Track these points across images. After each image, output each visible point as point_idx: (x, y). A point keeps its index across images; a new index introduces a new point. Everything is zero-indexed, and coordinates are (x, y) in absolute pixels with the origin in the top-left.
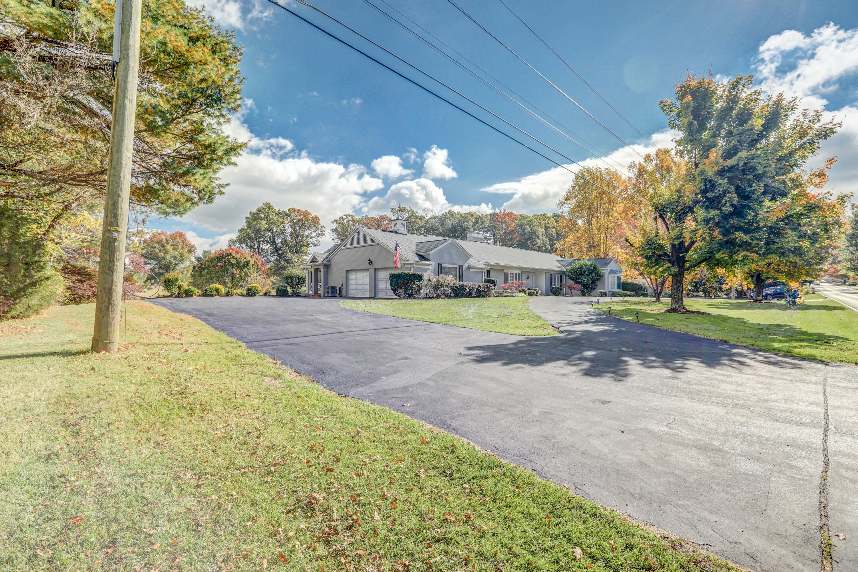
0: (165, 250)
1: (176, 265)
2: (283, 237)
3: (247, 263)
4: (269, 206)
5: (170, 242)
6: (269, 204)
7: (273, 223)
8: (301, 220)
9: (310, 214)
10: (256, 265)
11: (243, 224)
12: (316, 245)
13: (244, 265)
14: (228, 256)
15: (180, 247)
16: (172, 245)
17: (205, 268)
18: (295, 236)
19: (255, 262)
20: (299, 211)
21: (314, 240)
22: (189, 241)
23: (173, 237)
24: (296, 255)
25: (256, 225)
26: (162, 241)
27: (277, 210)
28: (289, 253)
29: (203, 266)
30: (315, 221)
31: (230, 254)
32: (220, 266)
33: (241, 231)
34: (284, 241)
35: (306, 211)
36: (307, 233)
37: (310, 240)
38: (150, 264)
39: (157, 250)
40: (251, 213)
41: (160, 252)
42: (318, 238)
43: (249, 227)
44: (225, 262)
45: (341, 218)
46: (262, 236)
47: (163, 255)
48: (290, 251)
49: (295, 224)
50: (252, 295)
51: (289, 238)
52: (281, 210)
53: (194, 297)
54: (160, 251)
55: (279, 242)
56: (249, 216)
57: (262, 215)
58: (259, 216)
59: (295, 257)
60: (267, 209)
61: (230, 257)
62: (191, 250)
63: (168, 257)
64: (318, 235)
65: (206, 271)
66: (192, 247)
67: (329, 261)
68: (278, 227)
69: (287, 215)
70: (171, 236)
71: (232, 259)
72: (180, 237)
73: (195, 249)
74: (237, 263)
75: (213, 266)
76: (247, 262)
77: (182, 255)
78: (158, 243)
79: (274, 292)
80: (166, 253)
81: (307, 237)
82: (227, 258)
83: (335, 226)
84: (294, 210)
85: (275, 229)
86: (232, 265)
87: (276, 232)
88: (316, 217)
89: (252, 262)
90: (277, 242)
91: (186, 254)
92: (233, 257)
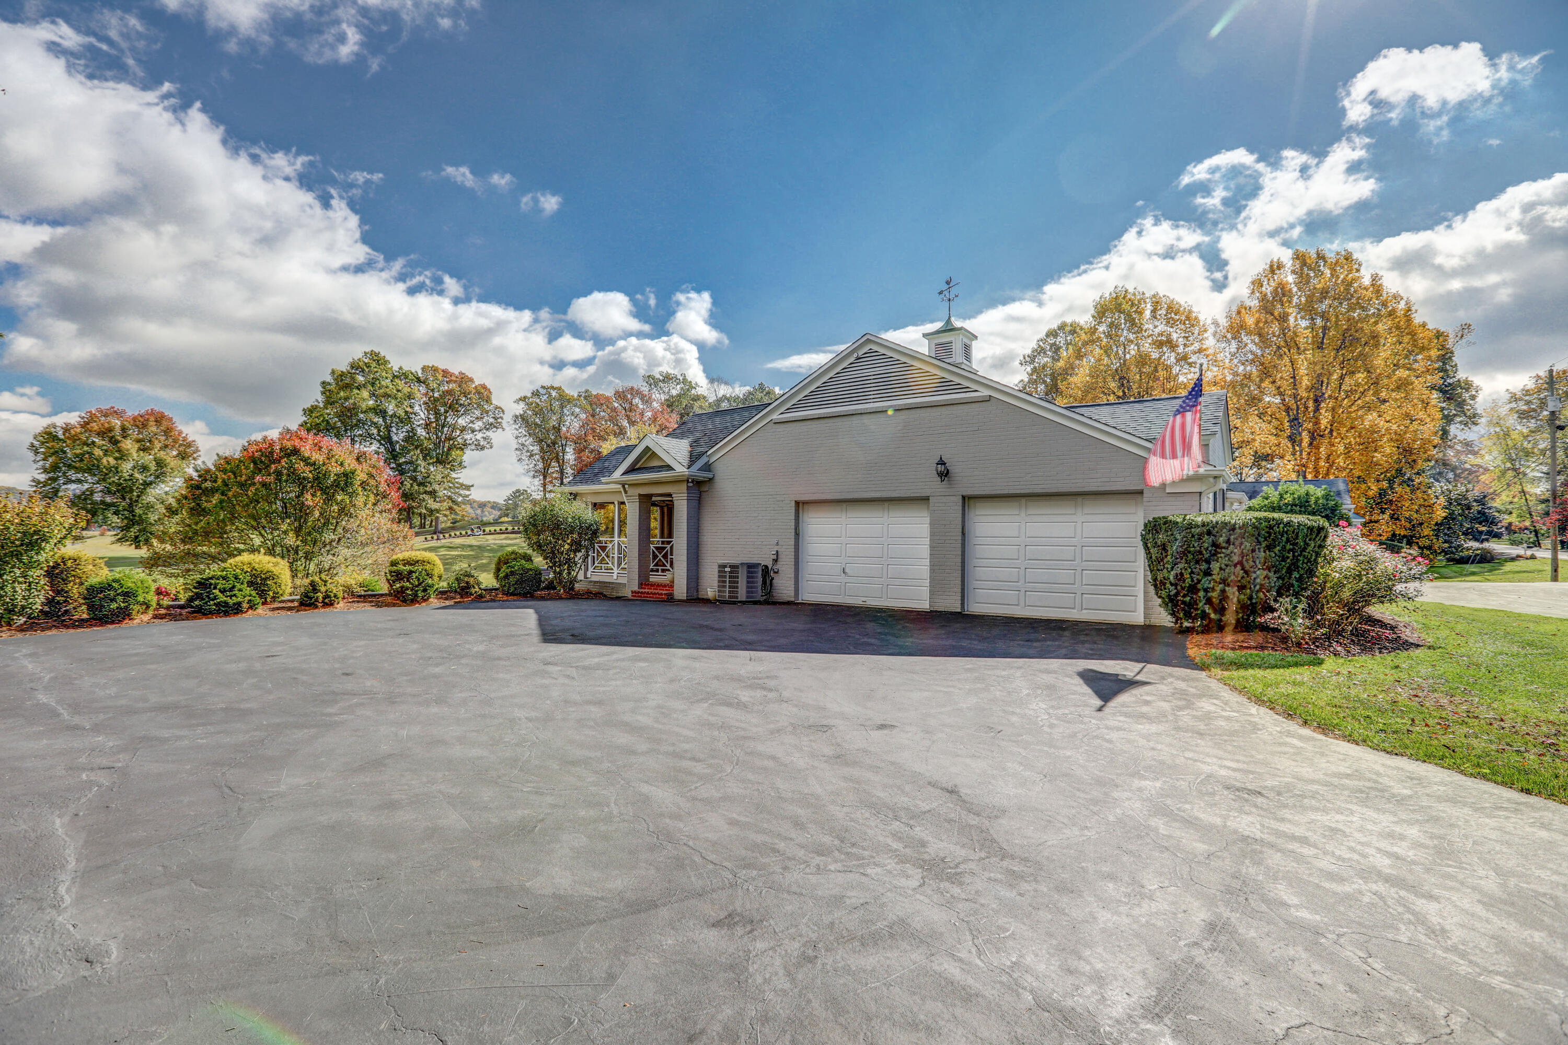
0: (119, 451)
1: (147, 484)
2: (408, 427)
3: (348, 477)
4: (378, 360)
5: (134, 433)
6: (377, 354)
7: (387, 396)
8: (450, 392)
9: (471, 380)
10: (372, 482)
11: (316, 397)
12: (483, 448)
13: (336, 484)
14: (288, 455)
15: (158, 445)
16: (138, 441)
17: (213, 491)
18: (437, 424)
19: (371, 476)
20: (445, 373)
21: (479, 436)
22: (180, 433)
23: (141, 422)
24: (440, 467)
25: (346, 399)
26: (110, 430)
27: (396, 368)
28: (423, 464)
29: (208, 484)
30: (484, 394)
31: (295, 452)
32: (264, 485)
33: (309, 411)
34: (411, 438)
35: (461, 373)
36: (462, 422)
37: (468, 436)
38: (79, 481)
39: (98, 452)
40: (333, 372)
41: (105, 455)
42: (488, 433)
43: (329, 402)
44: (279, 474)
45: (536, 394)
46: (360, 424)
47: (112, 461)
48: (425, 459)
49: (436, 400)
50: (414, 601)
51: (421, 432)
52: (406, 368)
53: (141, 618)
54: (106, 452)
55: (398, 436)
56: (329, 379)
57: (360, 378)
58: (353, 379)
59: (436, 472)
60: (374, 364)
61: (293, 459)
62: (186, 452)
63: (126, 467)
64: (489, 427)
65: (215, 500)
66: (189, 445)
67: (708, 467)
68: (399, 404)
69: (419, 380)
70: (134, 419)
71: (300, 466)
72: (158, 422)
73: (197, 451)
74: (316, 479)
75: (242, 485)
76: (346, 475)
77: (160, 463)
78: (101, 434)
79: (487, 580)
80: (122, 456)
81: (463, 429)
82: (284, 462)
83: (520, 409)
84: (435, 370)
85: (391, 408)
86: (301, 482)
87: (394, 416)
88: (484, 387)
89: (361, 476)
90: (395, 438)
91: (173, 463)
92: (306, 461)
